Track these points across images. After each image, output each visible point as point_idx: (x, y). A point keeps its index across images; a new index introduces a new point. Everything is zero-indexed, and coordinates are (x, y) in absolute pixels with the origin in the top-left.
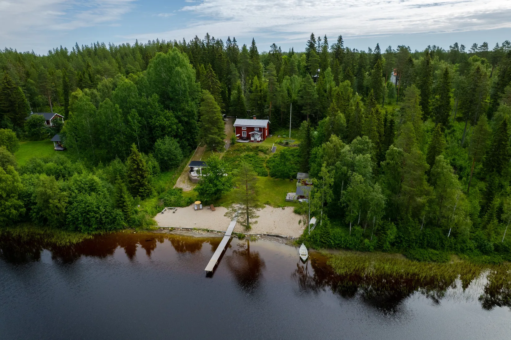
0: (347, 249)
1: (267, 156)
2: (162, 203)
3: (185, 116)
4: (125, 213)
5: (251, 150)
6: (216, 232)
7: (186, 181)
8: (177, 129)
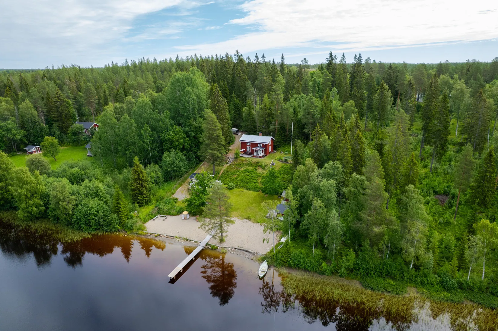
0: (305, 270)
1: (264, 171)
2: (156, 211)
3: (193, 131)
4: (120, 218)
5: (252, 165)
6: (194, 242)
7: (184, 191)
8: (184, 143)
